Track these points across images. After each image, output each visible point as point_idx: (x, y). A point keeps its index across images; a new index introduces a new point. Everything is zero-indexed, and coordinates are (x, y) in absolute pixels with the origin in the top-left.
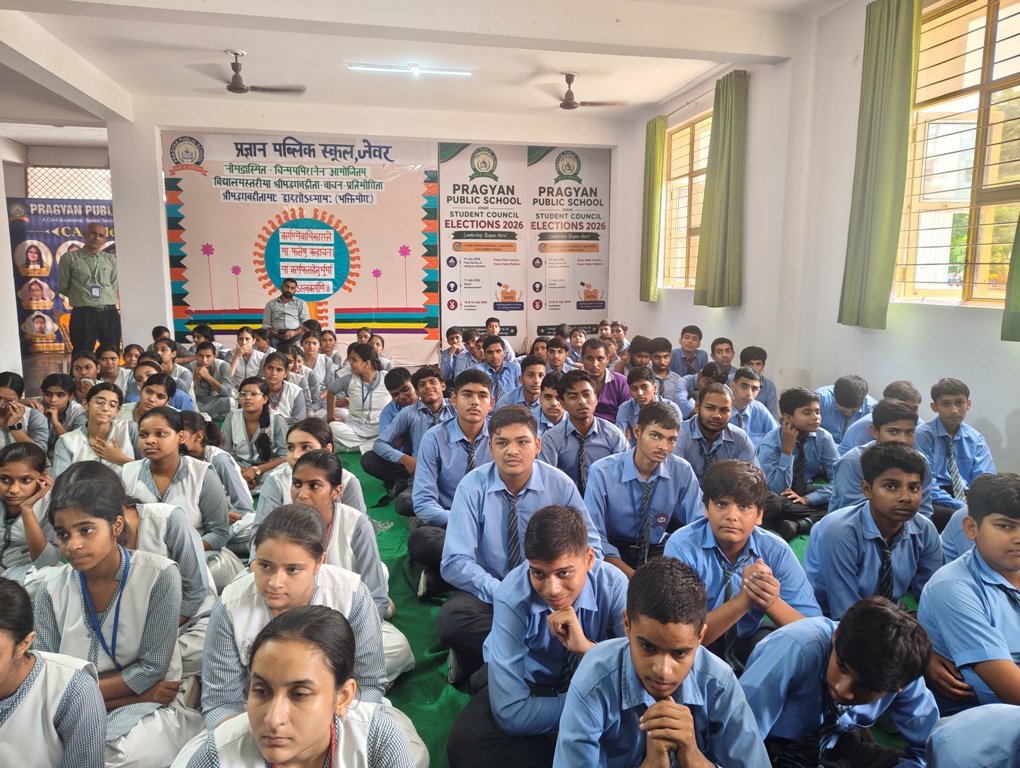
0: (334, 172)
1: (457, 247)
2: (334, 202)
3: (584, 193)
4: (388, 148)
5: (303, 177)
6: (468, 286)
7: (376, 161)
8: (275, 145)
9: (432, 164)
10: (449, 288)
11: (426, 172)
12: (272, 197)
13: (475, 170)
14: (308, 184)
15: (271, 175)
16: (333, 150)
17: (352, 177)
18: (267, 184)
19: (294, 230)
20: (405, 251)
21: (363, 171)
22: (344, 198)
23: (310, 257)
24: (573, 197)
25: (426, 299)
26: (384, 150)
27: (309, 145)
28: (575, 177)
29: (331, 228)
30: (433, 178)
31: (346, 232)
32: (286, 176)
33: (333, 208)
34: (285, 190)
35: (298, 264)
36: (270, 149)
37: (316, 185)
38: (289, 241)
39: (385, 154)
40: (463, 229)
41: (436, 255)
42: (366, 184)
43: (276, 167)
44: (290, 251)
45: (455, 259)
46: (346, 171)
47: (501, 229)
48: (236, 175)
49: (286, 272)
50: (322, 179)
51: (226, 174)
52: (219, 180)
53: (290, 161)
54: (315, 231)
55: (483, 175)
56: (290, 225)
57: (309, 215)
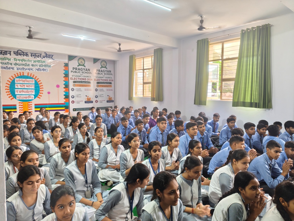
1: (74, 85)
3: (108, 71)
4: (52, 55)
5: (24, 63)
6: (77, 96)
8: (14, 52)
9: (66, 61)
10: (72, 97)
11: (64, 63)
12: (13, 68)
13: (79, 64)
14: (26, 65)
15: (12, 61)
16: (35, 55)
17: (40, 63)
18: (11, 64)
19: (20, 79)
20: (58, 86)
21: (44, 62)
22: (38, 70)
23: (26, 88)
24: (105, 73)
25: (65, 100)
26: (51, 56)
27: (26, 53)
28: (105, 67)
29: (33, 79)
30: (66, 65)
31: (38, 80)
33: (34, 72)
34: (17, 66)
35: (22, 90)
36: (12, 53)
37: (29, 65)
38: (18, 82)
39: (52, 57)
40: (76, 80)
41: (68, 88)
42: (45, 66)
43: (14, 59)
44: (19, 86)
45: (73, 89)
46: (39, 61)
47: (87, 81)
49: (17, 92)
50: (30, 63)
53: (19, 57)
54: (28, 79)
55: (81, 65)
56: (19, 77)
57: (26, 74)
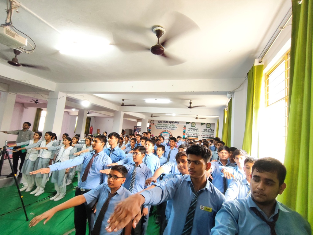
3: (211, 130)
4: (178, 122)
5: (166, 126)
7: (177, 124)
9: (185, 125)
12: (162, 128)
15: (162, 125)
16: (171, 122)
18: (161, 127)
22: (172, 129)
23: (166, 137)
24: (209, 131)
27: (168, 122)
28: (210, 128)
30: (185, 127)
32: (164, 126)
33: (170, 130)
34: (164, 128)
36: (162, 122)
37: (168, 127)
40: (189, 135)
42: (175, 127)
46: (172, 125)
47: (196, 136)
48: (158, 125)
50: (169, 126)
51: (157, 125)
52: (155, 126)
53: (165, 124)
54: (167, 134)
55: (193, 127)
56: (164, 133)
57: (166, 131)
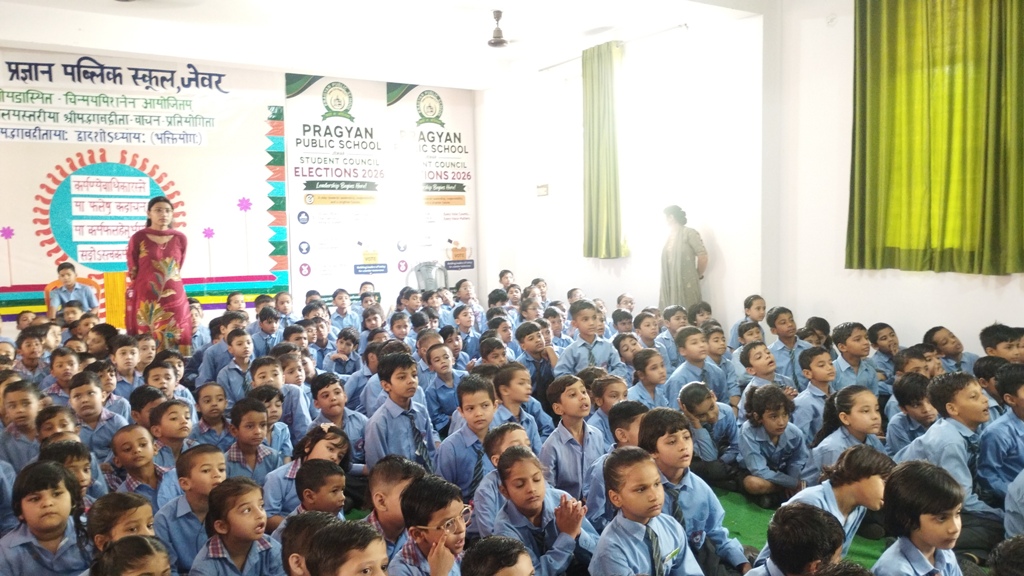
0: (147, 103)
1: (309, 200)
2: (148, 142)
3: (448, 138)
4: (220, 76)
5: (104, 109)
6: (323, 246)
8: (65, 66)
10: (301, 250)
11: (270, 108)
12: (61, 134)
13: (327, 107)
14: (113, 118)
15: (59, 105)
16: (146, 76)
17: (172, 111)
18: (54, 117)
19: (93, 178)
21: (187, 103)
22: (163, 137)
23: (115, 212)
24: (437, 143)
25: (274, 263)
26: (215, 79)
27: (114, 69)
28: (437, 120)
29: (144, 175)
30: (278, 116)
31: (165, 182)
32: (81, 107)
33: (147, 147)
34: (79, 125)
35: (98, 222)
36: (57, 71)
37: (124, 119)
38: (84, 191)
39: (218, 82)
40: (316, 178)
41: (284, 210)
42: (192, 119)
43: (66, 95)
44: (87, 206)
45: (307, 214)
46: (164, 102)
47: (360, 178)
48: (8, 105)
49: (82, 233)
50: (132, 111)
53: (86, 87)
54: (122, 179)
55: (337, 114)
56: (86, 170)
57: (113, 158)
